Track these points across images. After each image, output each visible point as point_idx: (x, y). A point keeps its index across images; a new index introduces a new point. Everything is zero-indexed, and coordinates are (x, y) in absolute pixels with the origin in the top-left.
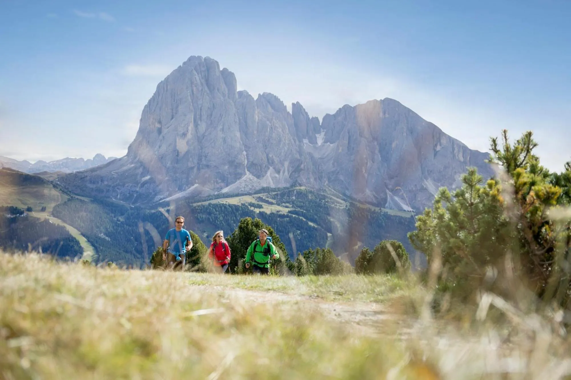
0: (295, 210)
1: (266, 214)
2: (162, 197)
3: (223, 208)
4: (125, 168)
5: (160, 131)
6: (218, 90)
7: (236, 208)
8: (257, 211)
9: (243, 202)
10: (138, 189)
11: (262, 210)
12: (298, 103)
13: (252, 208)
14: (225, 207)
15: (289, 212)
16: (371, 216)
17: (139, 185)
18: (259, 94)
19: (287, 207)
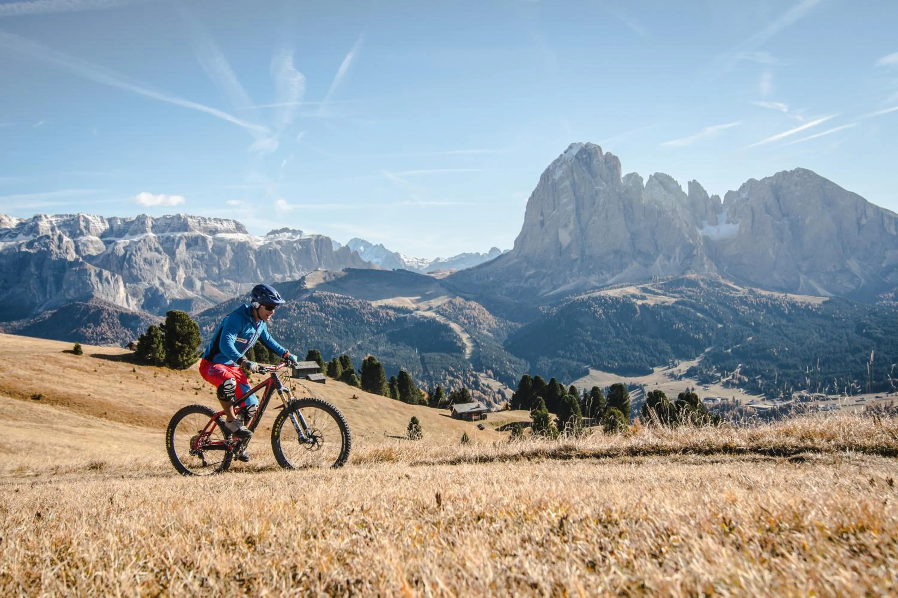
0: (683, 301)
1: (649, 305)
2: (546, 291)
3: (603, 301)
4: (511, 263)
5: (542, 223)
6: (601, 177)
7: (616, 301)
8: (640, 302)
9: (624, 294)
10: (522, 284)
11: (644, 302)
12: (694, 181)
13: (635, 300)
14: (605, 300)
15: (676, 303)
16: (771, 304)
17: (523, 280)
18: (651, 176)
19: (674, 297)
